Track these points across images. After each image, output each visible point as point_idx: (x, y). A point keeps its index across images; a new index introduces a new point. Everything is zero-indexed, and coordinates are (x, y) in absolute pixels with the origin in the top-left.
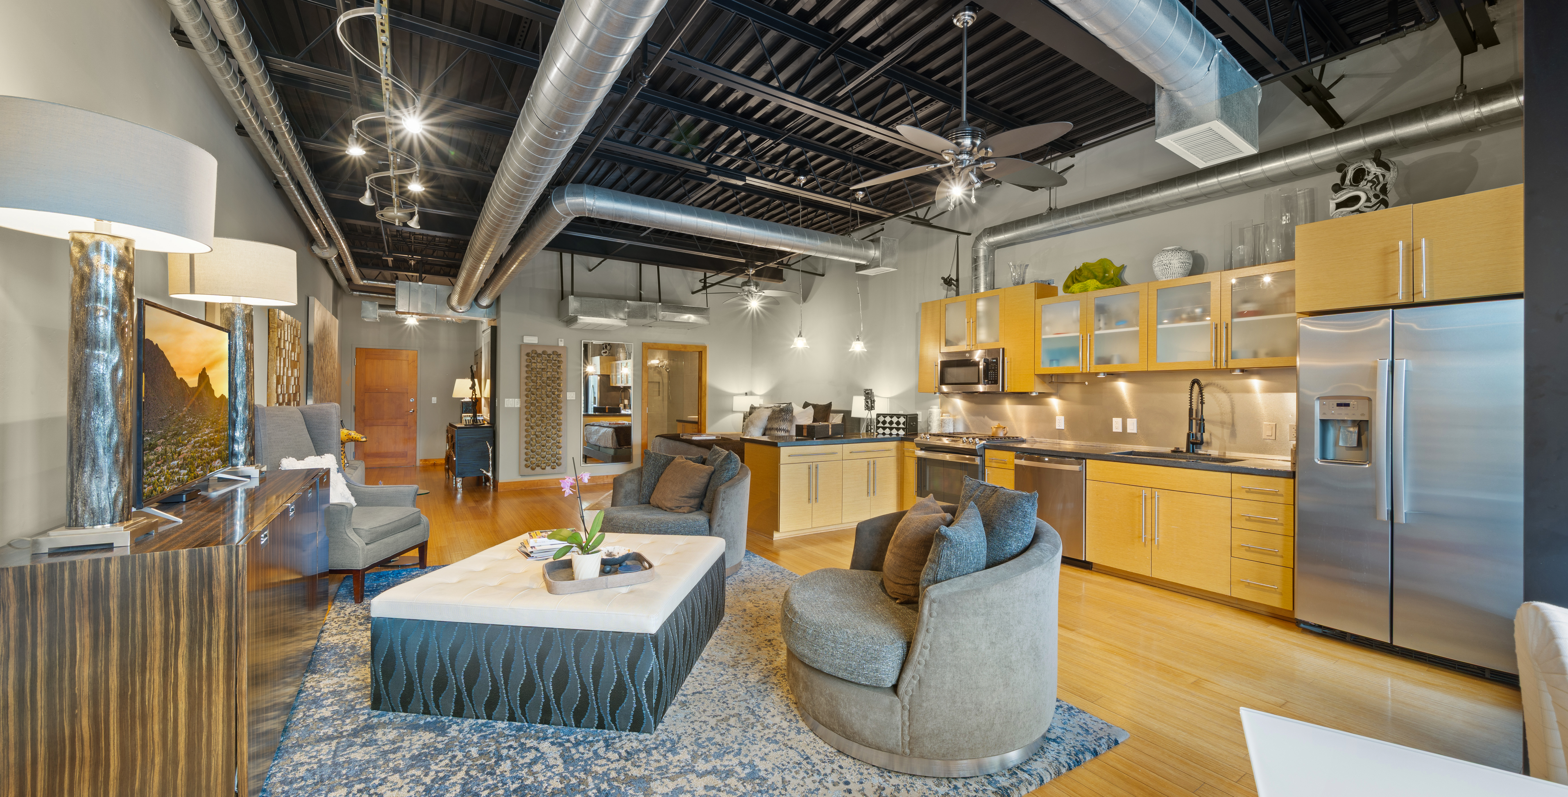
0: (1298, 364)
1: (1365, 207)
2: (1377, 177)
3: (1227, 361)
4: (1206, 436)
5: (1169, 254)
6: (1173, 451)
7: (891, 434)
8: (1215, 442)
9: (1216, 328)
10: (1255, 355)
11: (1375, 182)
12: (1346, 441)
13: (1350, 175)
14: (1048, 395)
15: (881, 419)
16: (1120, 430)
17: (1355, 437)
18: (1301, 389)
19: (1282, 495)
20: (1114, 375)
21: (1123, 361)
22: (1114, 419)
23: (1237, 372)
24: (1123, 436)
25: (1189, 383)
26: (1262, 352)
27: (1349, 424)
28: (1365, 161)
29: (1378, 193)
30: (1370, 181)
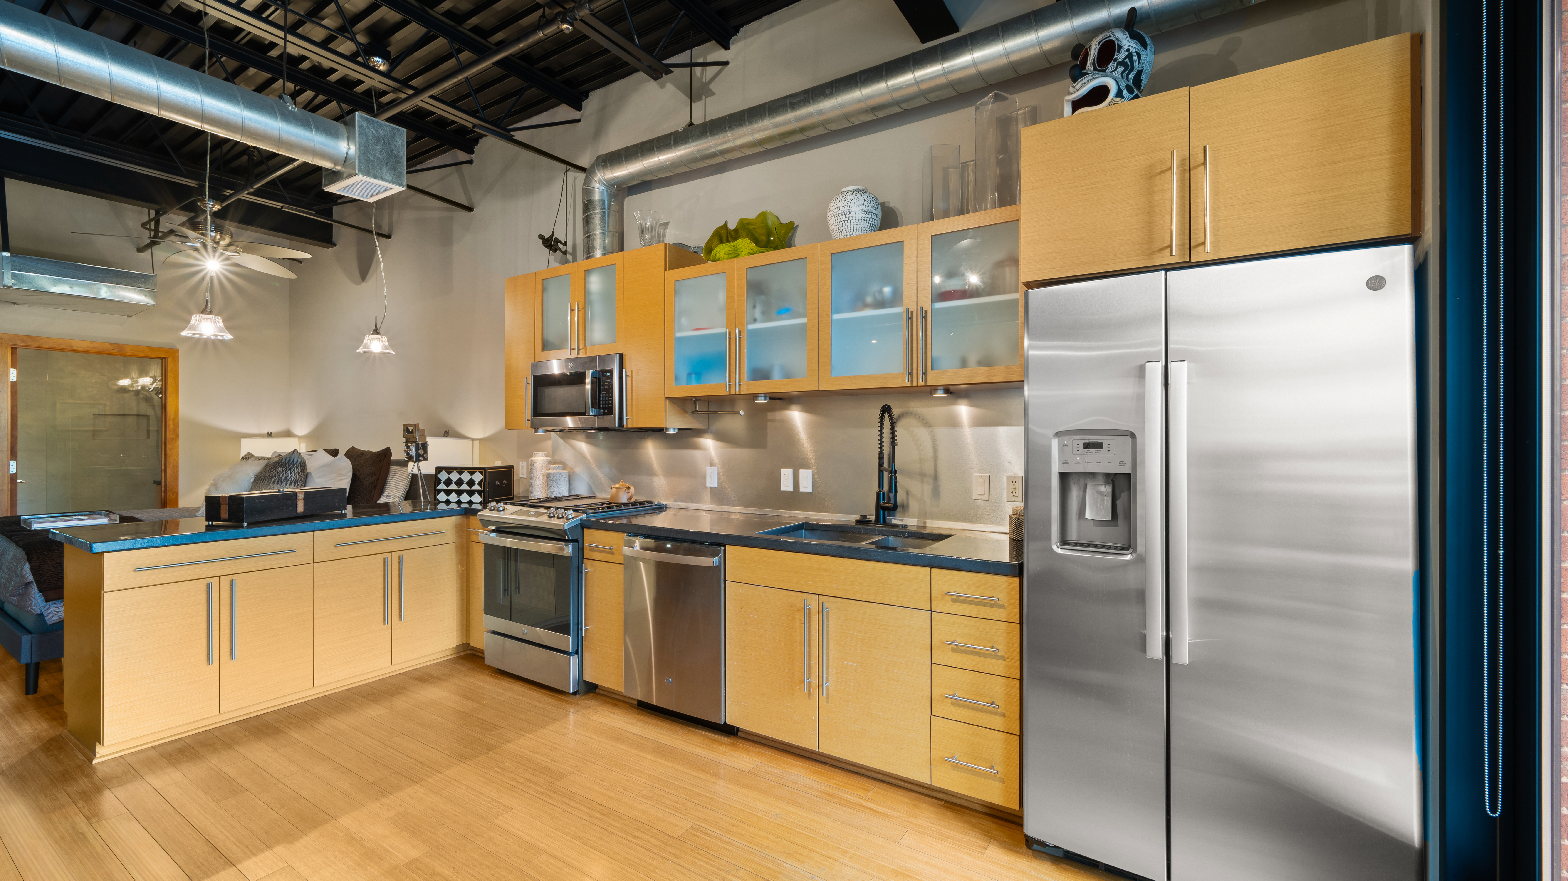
3: (925, 374)
4: (901, 496)
5: (849, 198)
6: (859, 522)
7: (459, 502)
8: (914, 505)
9: (911, 318)
10: (964, 364)
11: (1128, 64)
12: (1095, 509)
13: (1093, 54)
14: (699, 433)
15: (443, 476)
16: (790, 488)
17: (1108, 502)
19: (1003, 607)
20: (781, 400)
21: (787, 375)
22: (783, 471)
23: (940, 394)
24: (795, 499)
25: (877, 412)
26: (973, 359)
27: (1101, 479)
28: (1114, 30)
29: (1132, 85)
30: (1122, 63)
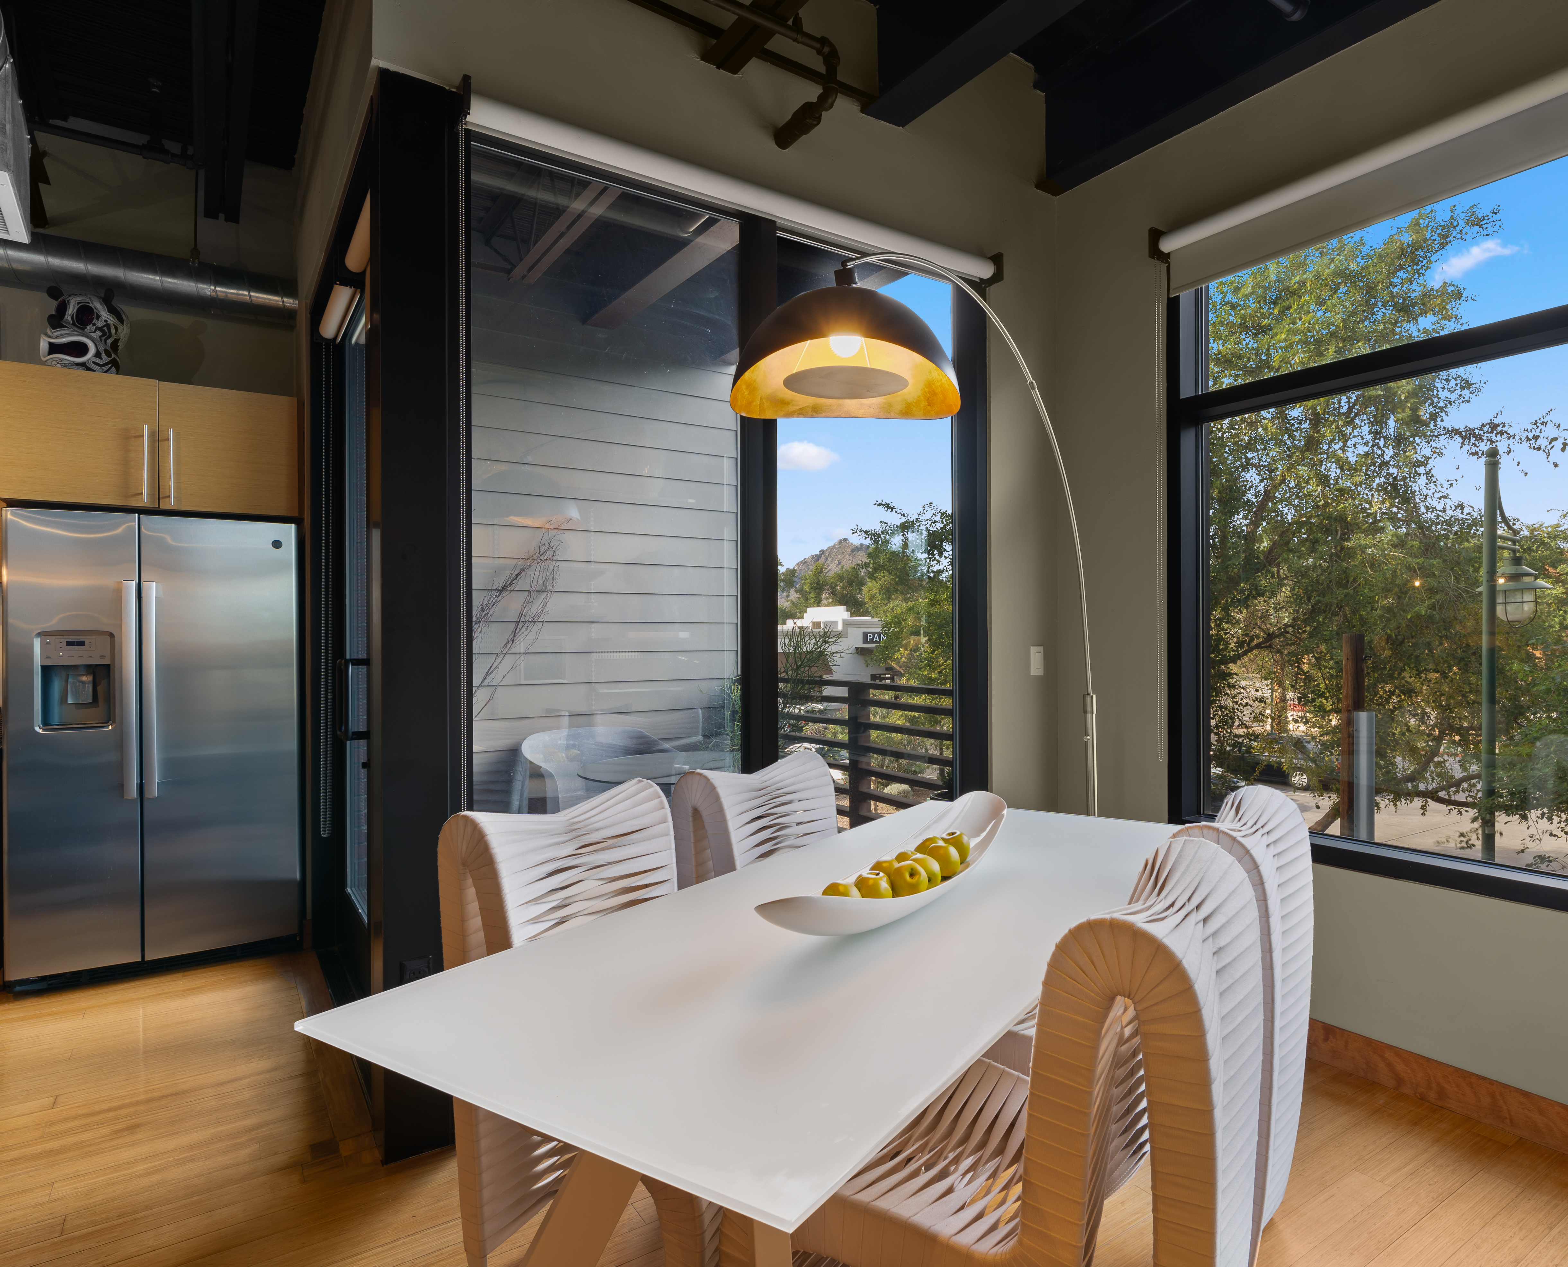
0: (5, 578)
1: (94, 363)
2: (108, 326)
11: (105, 331)
12: (76, 695)
13: (71, 310)
17: (89, 689)
18: (10, 620)
27: (82, 670)
28: (93, 297)
29: (109, 349)
30: (100, 329)
